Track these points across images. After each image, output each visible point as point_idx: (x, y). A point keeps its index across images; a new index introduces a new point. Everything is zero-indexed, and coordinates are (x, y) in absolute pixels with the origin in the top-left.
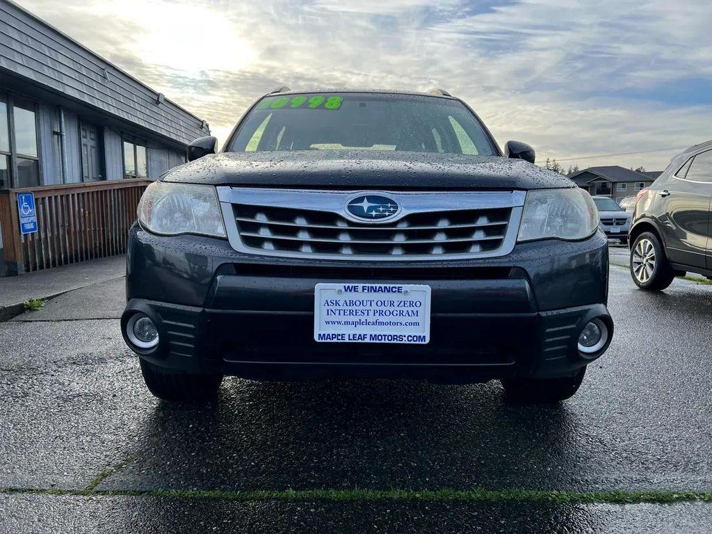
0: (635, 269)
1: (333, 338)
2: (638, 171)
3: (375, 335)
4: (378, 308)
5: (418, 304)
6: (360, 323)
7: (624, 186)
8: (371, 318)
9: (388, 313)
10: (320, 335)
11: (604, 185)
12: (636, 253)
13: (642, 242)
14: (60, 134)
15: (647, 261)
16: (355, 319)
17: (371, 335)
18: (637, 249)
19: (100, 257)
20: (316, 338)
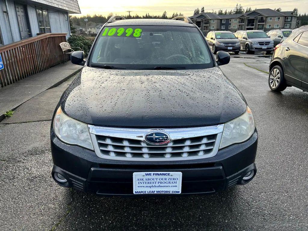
0: (270, 82)
1: (141, 193)
2: (278, 10)
3: (159, 191)
4: (160, 181)
5: (177, 179)
6: (152, 186)
7: (271, 19)
8: (157, 185)
9: (164, 183)
10: (136, 192)
11: (262, 18)
12: (272, 74)
13: (275, 70)
14: (6, 12)
15: (276, 79)
16: (151, 185)
17: (157, 191)
18: (272, 72)
19: (34, 74)
20: (134, 193)
